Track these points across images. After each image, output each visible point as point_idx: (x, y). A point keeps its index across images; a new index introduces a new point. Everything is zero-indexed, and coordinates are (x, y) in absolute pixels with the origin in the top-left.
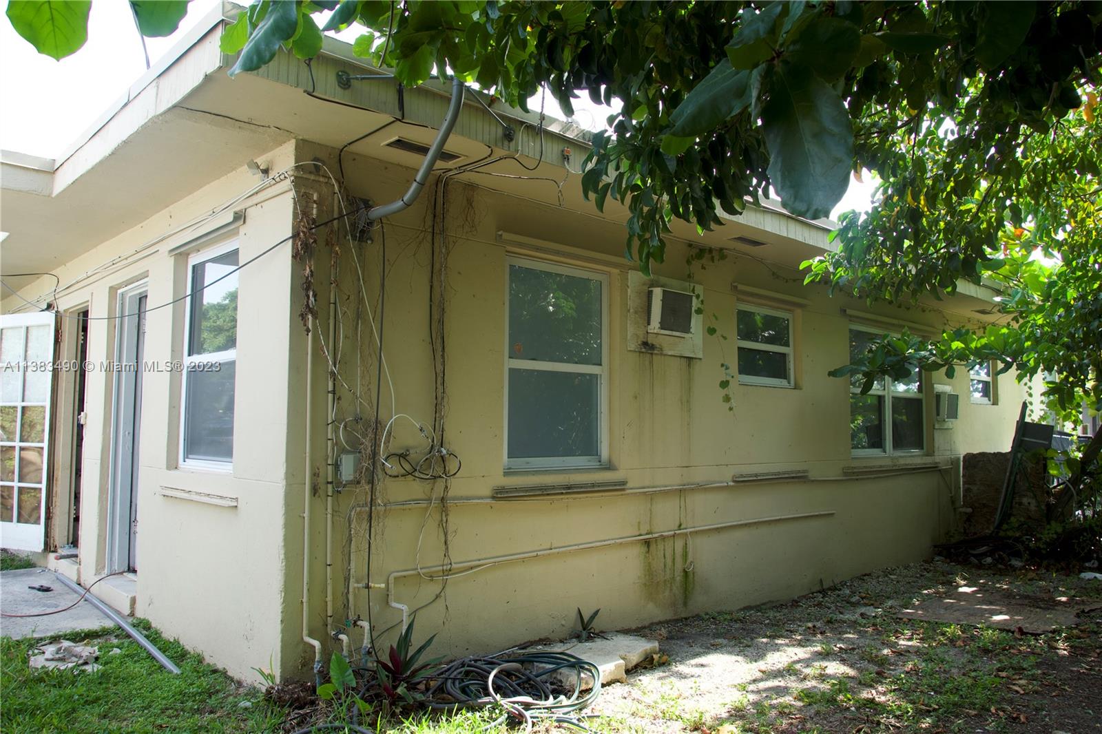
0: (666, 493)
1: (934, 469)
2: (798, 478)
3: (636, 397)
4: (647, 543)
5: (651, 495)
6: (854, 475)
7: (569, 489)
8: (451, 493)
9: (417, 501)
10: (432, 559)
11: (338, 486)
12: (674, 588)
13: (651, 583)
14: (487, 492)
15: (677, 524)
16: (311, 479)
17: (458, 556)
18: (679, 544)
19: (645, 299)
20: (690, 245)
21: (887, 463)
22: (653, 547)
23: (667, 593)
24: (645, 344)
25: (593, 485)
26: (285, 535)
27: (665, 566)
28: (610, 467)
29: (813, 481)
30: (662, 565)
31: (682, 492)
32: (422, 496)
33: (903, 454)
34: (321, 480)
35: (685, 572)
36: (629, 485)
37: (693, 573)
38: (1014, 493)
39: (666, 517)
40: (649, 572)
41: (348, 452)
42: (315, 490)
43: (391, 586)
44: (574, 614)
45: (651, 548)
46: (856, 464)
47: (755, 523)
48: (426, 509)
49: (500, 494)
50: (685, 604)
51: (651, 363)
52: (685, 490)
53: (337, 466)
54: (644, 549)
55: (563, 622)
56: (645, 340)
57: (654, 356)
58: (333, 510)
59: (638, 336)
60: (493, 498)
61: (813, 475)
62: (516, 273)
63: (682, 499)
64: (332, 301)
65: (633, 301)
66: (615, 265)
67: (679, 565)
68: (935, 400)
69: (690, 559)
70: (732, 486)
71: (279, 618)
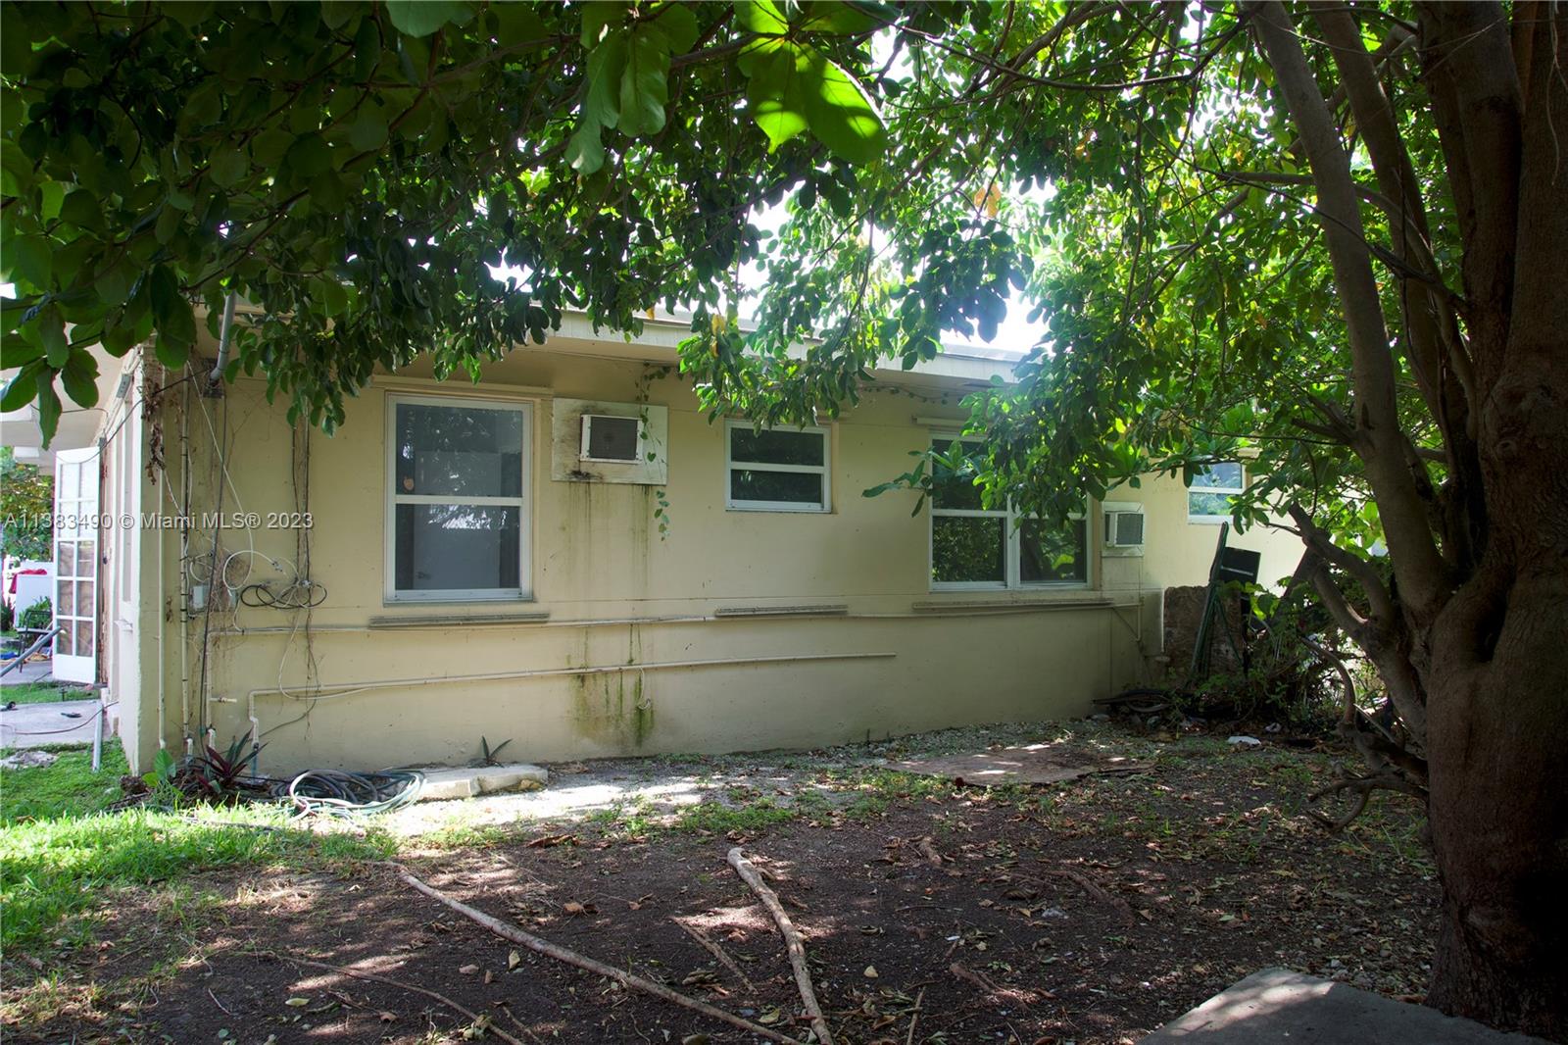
0: (610, 627)
1: (1102, 606)
2: (834, 614)
3: (564, 529)
4: (582, 678)
5: (588, 628)
6: (927, 612)
7: (468, 621)
8: (313, 622)
9: (279, 628)
10: (298, 682)
11: (191, 614)
12: (622, 725)
13: (586, 718)
14: (363, 620)
15: (627, 659)
16: (164, 608)
17: (327, 679)
18: (629, 682)
19: (576, 426)
20: (647, 365)
21: (1006, 599)
22: (589, 682)
23: (611, 730)
24: (577, 473)
25: (501, 617)
26: (140, 653)
27: (608, 702)
28: (532, 599)
29: (855, 618)
30: (604, 701)
31: (633, 626)
32: (287, 624)
33: (1040, 588)
34: (174, 607)
35: (640, 712)
36: (551, 619)
37: (652, 712)
38: (1212, 639)
39: (610, 651)
40: (584, 706)
41: (198, 584)
42: (168, 617)
43: (252, 702)
44: (478, 743)
45: (587, 683)
46: (934, 599)
47: (753, 662)
48: (290, 635)
49: (379, 624)
50: (639, 742)
51: (588, 493)
52: (638, 624)
53: (190, 597)
54: (579, 683)
55: (463, 749)
56: (576, 469)
57: (592, 486)
58: (187, 634)
59: (566, 466)
60: (370, 627)
61: (852, 611)
62: (403, 412)
63: (635, 635)
64: (184, 452)
65: (559, 429)
66: (536, 395)
67: (629, 702)
68: (1104, 520)
69: (646, 696)
70: (713, 621)
71: (137, 722)
